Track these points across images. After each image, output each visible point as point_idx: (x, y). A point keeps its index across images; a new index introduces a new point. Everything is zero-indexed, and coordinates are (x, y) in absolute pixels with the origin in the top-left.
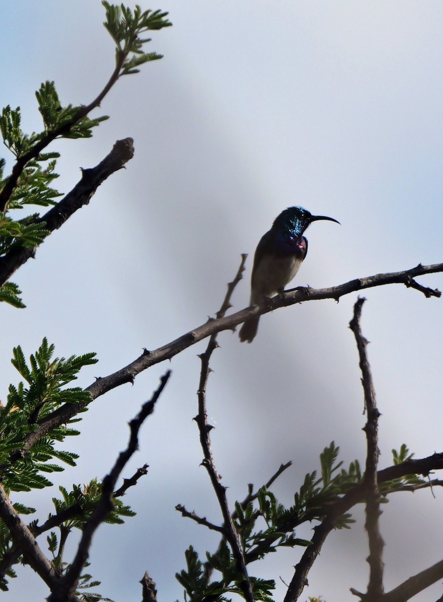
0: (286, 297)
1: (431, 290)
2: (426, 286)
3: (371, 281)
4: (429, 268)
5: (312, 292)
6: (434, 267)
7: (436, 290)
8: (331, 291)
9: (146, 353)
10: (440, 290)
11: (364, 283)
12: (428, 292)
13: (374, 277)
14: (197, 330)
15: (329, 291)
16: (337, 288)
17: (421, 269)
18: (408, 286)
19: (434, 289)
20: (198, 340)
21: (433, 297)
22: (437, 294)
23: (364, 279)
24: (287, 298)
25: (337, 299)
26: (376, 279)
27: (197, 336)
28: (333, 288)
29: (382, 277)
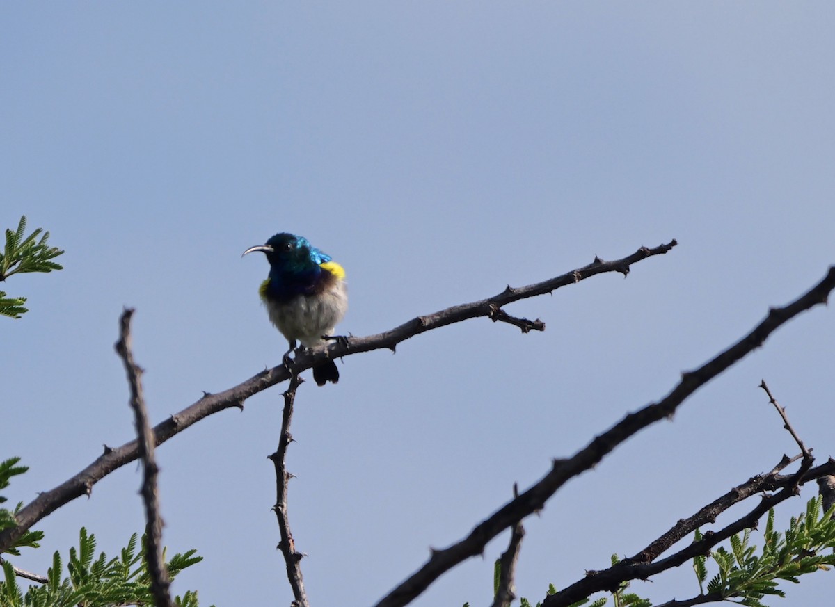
0: (314, 353)
1: (529, 322)
2: (520, 317)
3: (438, 317)
4: (522, 291)
5: (352, 343)
6: (529, 289)
7: (537, 320)
8: (381, 339)
9: (108, 451)
10: (542, 320)
11: (428, 322)
12: (525, 325)
13: (442, 312)
14: (182, 413)
15: (377, 339)
16: (389, 333)
17: (510, 294)
18: (494, 319)
19: (533, 320)
20: (186, 427)
21: (533, 332)
22: (540, 327)
23: (429, 317)
24: (316, 354)
25: (393, 348)
26: (446, 314)
27: (182, 420)
28: (384, 334)
29: (455, 311)
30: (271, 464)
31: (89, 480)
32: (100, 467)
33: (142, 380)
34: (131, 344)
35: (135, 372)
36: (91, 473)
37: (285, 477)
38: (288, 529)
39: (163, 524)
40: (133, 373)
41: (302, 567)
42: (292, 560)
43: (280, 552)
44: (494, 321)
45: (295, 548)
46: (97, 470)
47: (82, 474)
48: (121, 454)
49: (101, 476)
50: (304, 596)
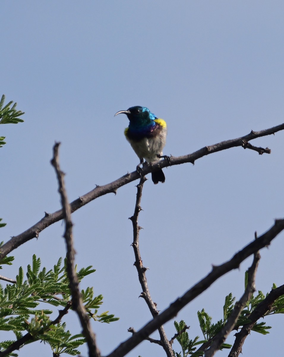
0: (152, 165)
1: (263, 149)
2: (258, 146)
3: (216, 147)
4: (259, 133)
5: (172, 160)
6: (263, 132)
7: (267, 148)
8: (187, 158)
9: (47, 215)
10: (269, 148)
11: (211, 149)
12: (261, 151)
13: (218, 144)
14: (85, 196)
15: (185, 158)
16: (191, 155)
17: (253, 135)
18: (245, 147)
19: (265, 148)
20: (87, 203)
21: (265, 154)
22: (268, 151)
23: (211, 146)
24: (154, 165)
25: (193, 162)
26: (220, 145)
27: (85, 200)
28: (188, 155)
29: (225, 143)
30: (131, 222)
31: (37, 230)
32: (43, 223)
33: (65, 179)
34: (59, 160)
35: (61, 174)
36: (38, 227)
37: (138, 228)
38: (139, 255)
39: (75, 253)
40: (60, 175)
41: (146, 275)
42: (141, 271)
43: (135, 267)
44: (245, 148)
45: (143, 265)
46: (41, 225)
47: (34, 227)
48: (54, 217)
49: (43, 228)
50: (147, 290)
